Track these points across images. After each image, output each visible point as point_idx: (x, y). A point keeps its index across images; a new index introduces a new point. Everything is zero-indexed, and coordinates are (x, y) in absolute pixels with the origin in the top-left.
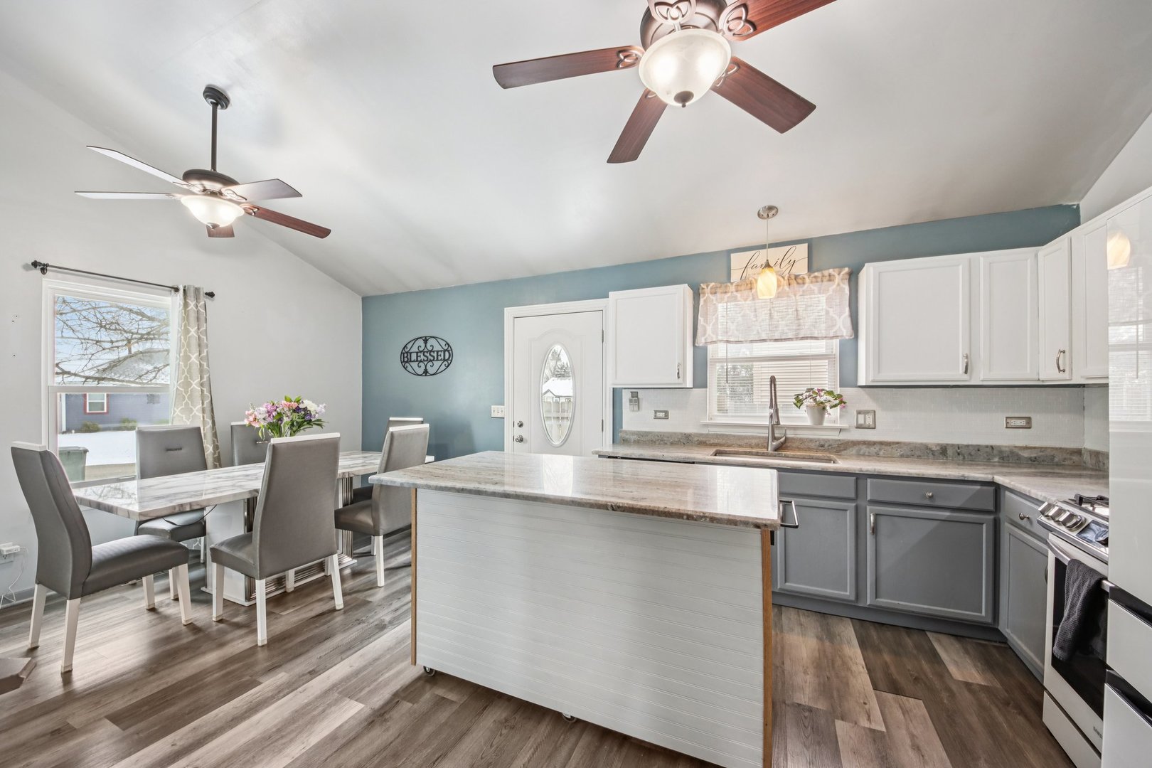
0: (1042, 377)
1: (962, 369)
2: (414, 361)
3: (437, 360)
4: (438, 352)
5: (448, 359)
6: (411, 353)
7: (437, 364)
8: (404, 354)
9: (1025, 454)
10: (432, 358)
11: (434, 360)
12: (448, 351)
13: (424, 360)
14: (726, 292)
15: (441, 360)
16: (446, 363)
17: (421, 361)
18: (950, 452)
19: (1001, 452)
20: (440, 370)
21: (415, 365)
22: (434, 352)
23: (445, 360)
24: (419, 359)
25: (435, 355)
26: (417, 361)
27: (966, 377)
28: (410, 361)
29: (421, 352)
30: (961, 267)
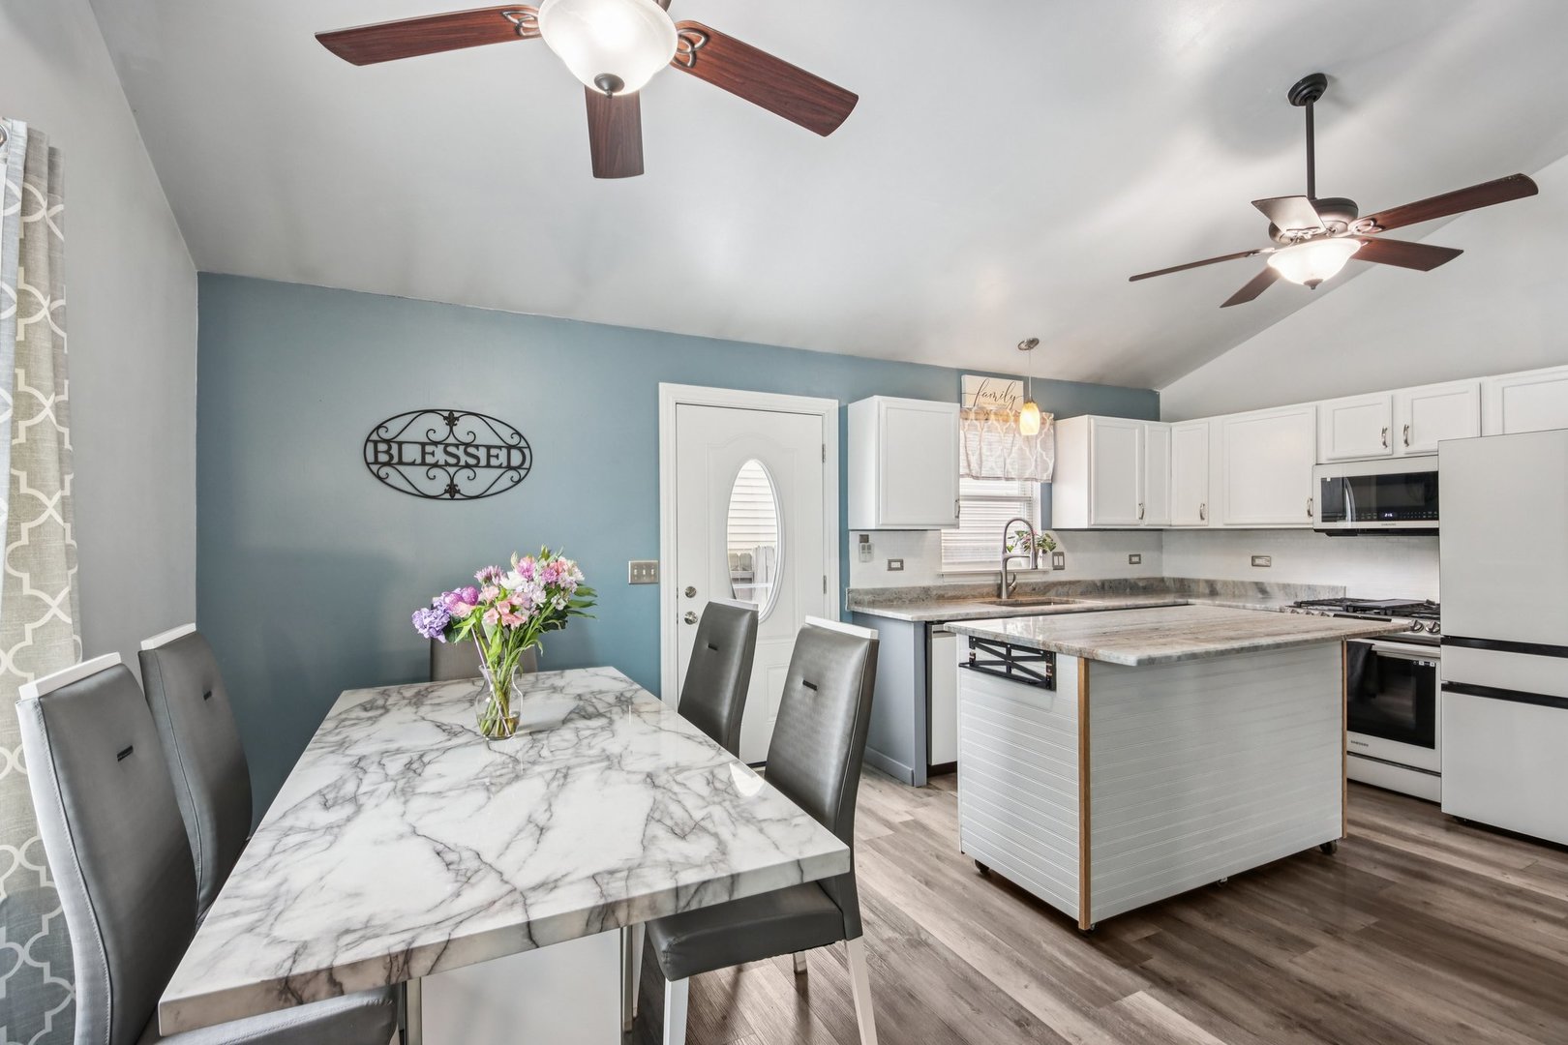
0: (1173, 523)
1: (1138, 515)
2: (413, 464)
3: (488, 466)
4: (489, 448)
5: (520, 467)
6: (400, 444)
7: (485, 477)
8: (376, 443)
9: (1141, 584)
10: (472, 461)
11: (477, 466)
12: (520, 449)
13: (447, 464)
14: (966, 419)
15: (500, 467)
16: (512, 473)
17: (436, 465)
18: (1106, 587)
19: (1130, 583)
20: (488, 493)
21: (417, 475)
22: (477, 447)
23: (509, 467)
24: (429, 459)
25: (482, 453)
26: (423, 463)
27: (1140, 522)
28: (401, 462)
29: (435, 443)
30: (1137, 431)
